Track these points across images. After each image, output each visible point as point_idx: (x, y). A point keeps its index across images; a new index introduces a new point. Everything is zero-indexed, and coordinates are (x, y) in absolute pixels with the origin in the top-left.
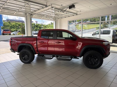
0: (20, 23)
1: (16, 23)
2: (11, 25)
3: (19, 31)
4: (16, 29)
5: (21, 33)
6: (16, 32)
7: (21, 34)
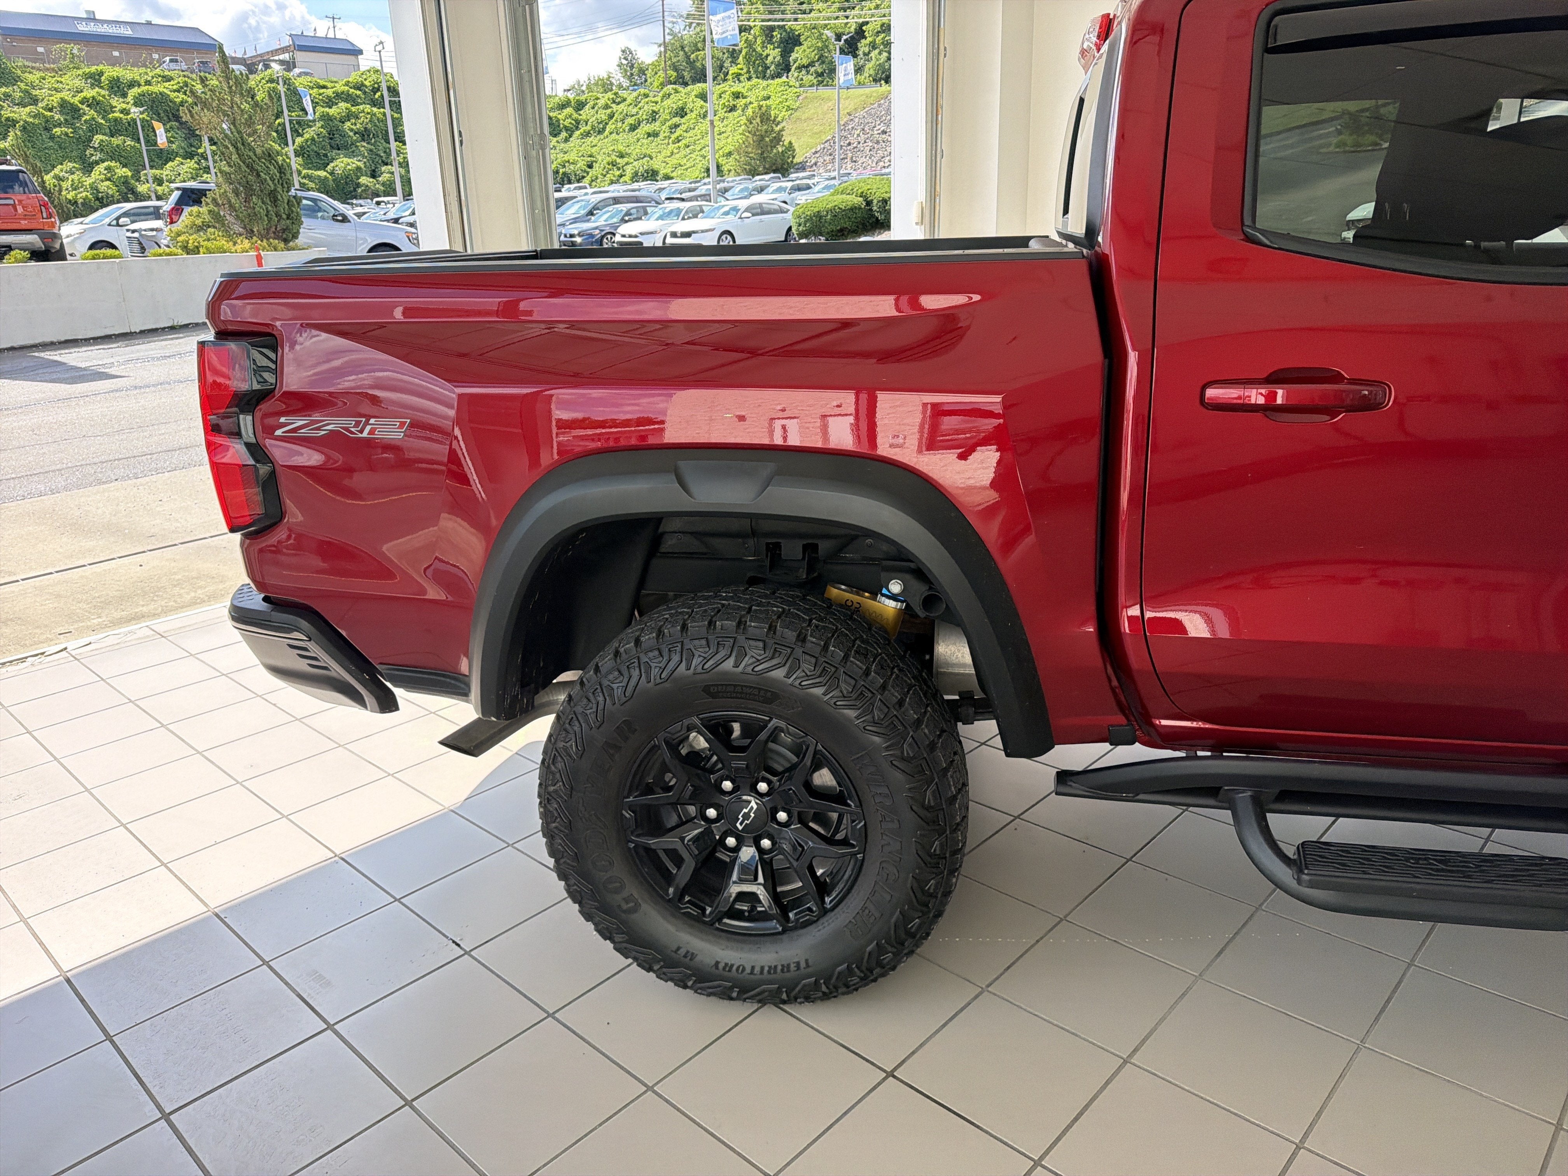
0: (167, 67)
1: (95, 79)
2: (23, 114)
3: (191, 197)
4: (126, 172)
5: (218, 219)
6: (134, 215)
7: (230, 236)
